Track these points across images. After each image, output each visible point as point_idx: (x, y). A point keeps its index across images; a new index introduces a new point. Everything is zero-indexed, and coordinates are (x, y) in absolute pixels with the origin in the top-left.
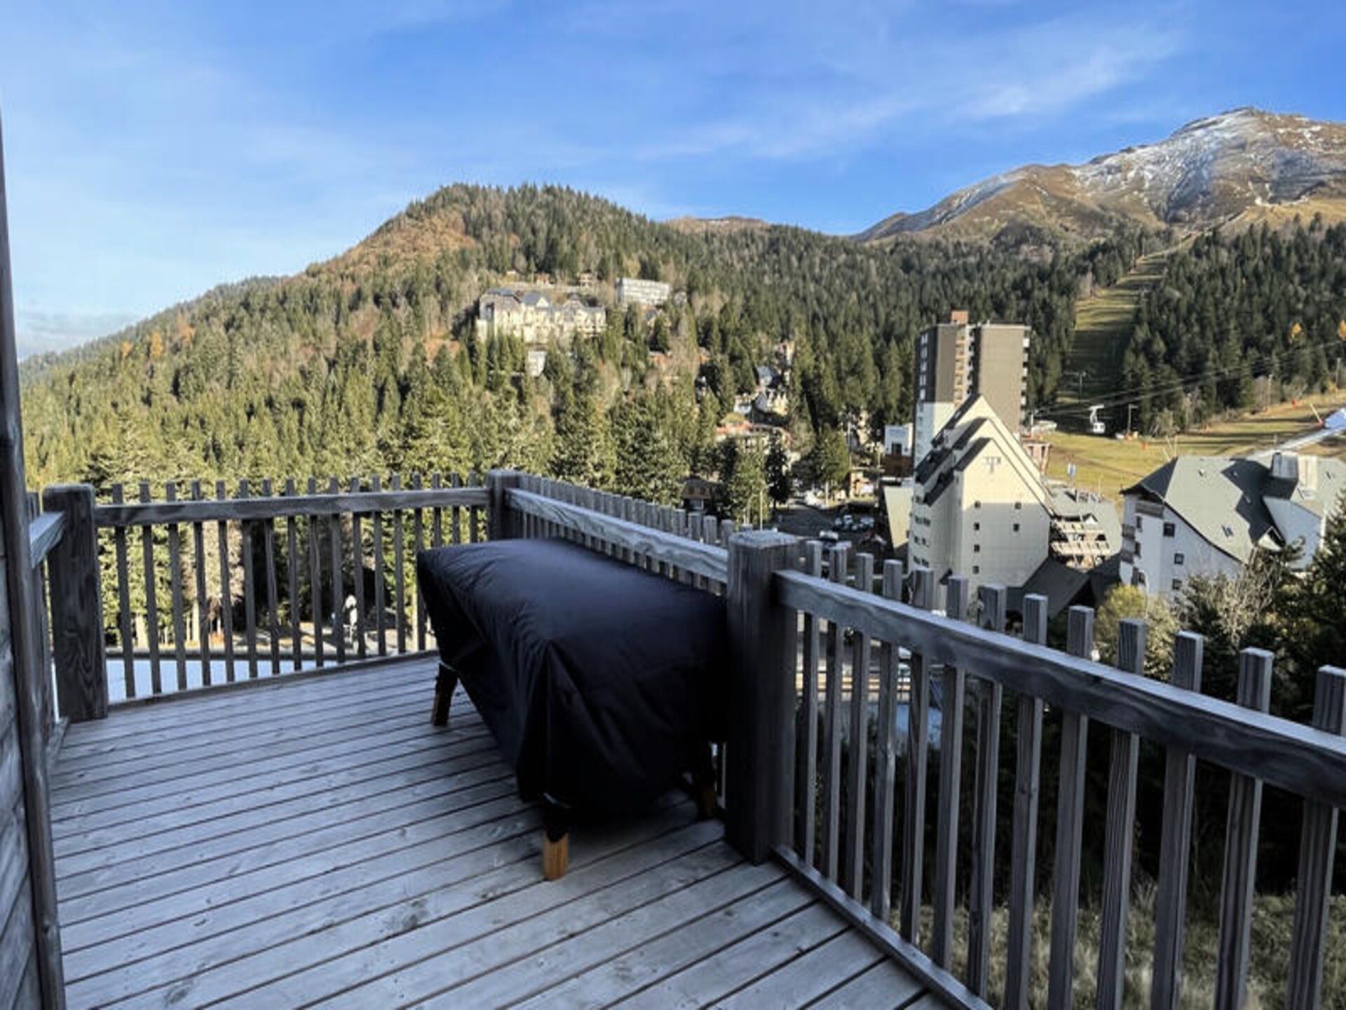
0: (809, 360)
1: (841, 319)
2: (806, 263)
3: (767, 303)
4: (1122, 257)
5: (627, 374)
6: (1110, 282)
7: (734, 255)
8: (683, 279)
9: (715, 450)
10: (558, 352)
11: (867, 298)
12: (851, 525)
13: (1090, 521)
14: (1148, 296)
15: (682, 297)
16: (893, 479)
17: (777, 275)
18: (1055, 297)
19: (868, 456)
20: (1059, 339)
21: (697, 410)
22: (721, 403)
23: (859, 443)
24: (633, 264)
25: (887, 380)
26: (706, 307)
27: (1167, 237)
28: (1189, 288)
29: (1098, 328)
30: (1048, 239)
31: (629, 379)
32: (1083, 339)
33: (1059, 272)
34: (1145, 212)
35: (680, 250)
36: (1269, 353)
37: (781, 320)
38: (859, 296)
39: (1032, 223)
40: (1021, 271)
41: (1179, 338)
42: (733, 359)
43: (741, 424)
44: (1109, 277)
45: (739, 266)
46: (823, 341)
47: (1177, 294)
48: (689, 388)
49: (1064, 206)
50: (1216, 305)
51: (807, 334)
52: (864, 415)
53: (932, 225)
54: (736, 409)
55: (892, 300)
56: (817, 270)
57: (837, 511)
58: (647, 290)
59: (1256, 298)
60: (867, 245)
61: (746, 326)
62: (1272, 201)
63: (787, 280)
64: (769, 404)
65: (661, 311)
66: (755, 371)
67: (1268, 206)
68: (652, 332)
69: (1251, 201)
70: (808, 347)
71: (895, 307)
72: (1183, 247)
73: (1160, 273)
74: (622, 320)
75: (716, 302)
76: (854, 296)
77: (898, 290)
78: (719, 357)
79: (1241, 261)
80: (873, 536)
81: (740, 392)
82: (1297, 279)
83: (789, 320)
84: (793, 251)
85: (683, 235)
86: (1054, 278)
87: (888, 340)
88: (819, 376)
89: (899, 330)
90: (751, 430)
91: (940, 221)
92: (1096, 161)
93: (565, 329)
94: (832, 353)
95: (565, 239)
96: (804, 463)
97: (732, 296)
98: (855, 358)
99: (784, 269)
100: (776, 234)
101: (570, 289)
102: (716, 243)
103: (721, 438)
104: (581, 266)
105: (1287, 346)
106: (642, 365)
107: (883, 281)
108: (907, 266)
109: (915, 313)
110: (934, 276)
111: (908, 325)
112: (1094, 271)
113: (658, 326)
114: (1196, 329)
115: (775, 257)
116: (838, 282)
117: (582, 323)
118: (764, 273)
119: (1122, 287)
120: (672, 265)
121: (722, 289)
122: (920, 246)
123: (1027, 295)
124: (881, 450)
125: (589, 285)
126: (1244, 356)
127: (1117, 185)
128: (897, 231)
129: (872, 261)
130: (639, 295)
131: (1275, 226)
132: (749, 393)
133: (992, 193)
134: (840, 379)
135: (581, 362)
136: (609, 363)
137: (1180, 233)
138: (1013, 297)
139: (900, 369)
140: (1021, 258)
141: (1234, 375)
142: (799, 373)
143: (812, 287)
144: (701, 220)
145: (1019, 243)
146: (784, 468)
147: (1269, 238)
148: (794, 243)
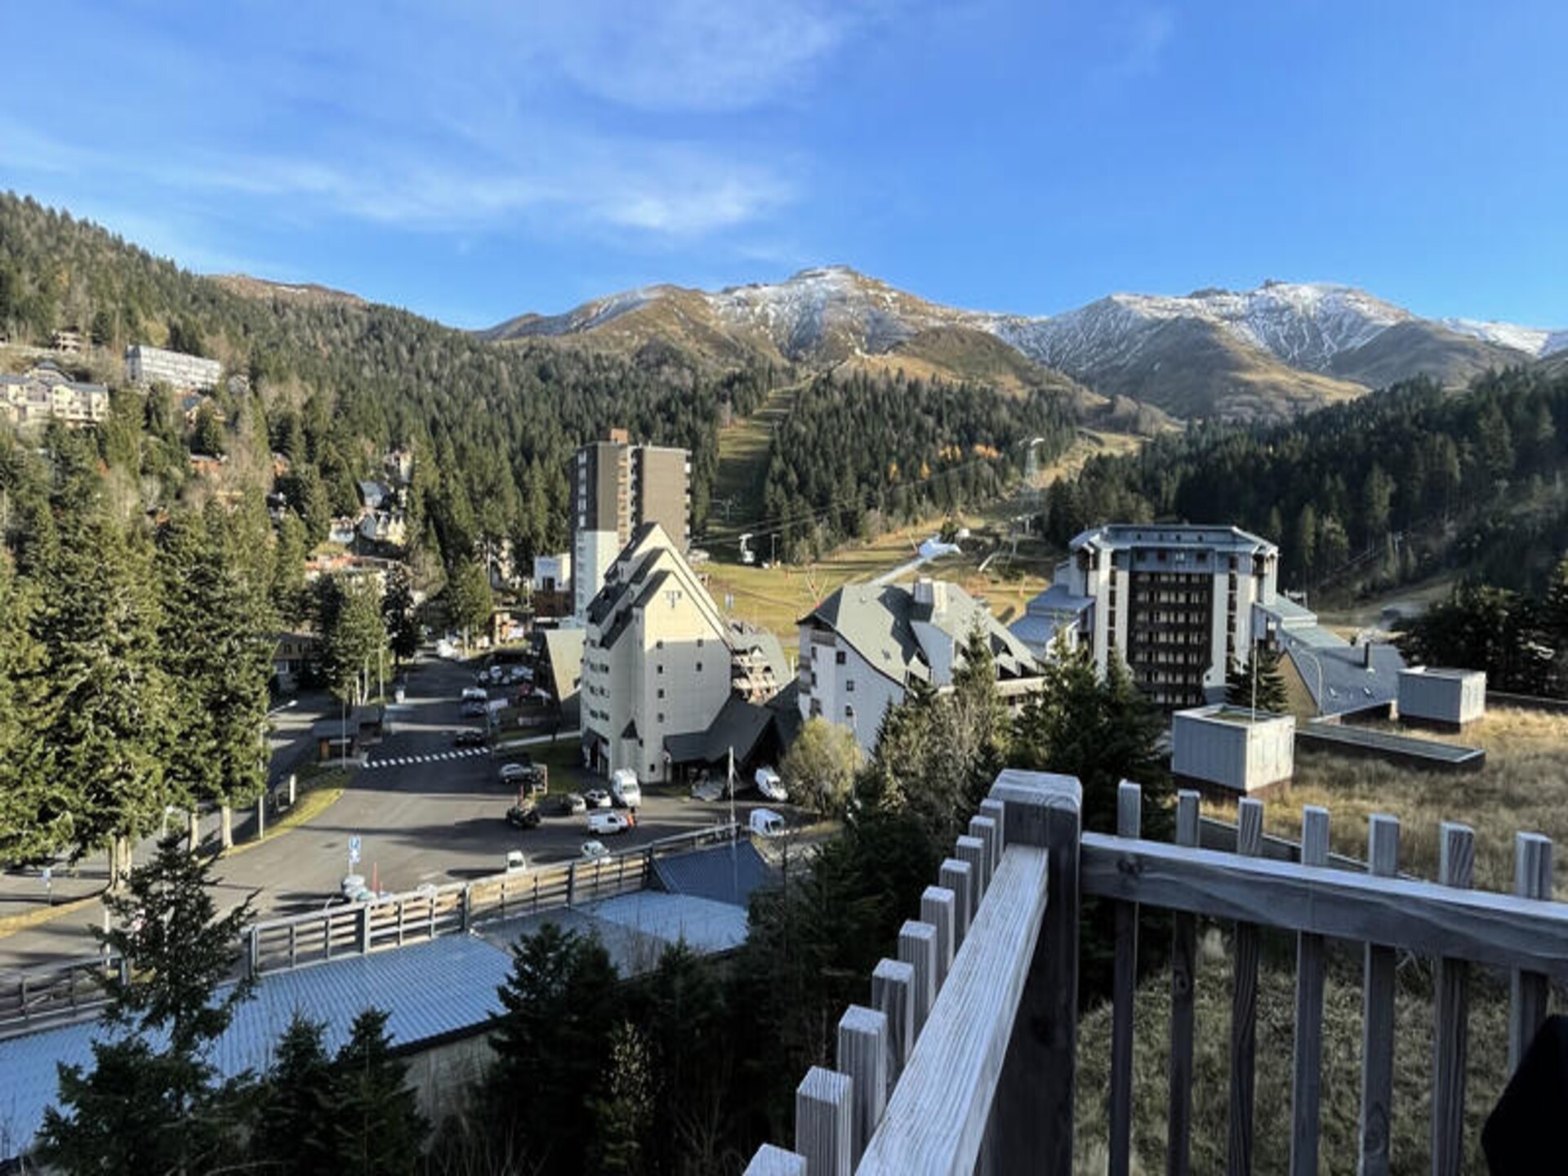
0: (432, 477)
1: (469, 428)
2: (419, 356)
3: (370, 400)
4: (755, 386)
5: (153, 486)
6: (747, 413)
7: (319, 334)
8: (244, 359)
9: (305, 592)
10: (18, 447)
11: (499, 406)
12: (501, 678)
13: (757, 653)
14: (780, 429)
15: (241, 382)
16: (548, 619)
17: (381, 368)
18: (699, 423)
19: (514, 594)
20: (705, 464)
21: (273, 537)
22: (309, 528)
23: (501, 578)
24: (157, 327)
25: (533, 505)
26: (281, 398)
27: (792, 375)
28: (811, 423)
29: (740, 457)
30: (687, 362)
31: (157, 493)
32: (725, 467)
33: (701, 398)
34: (770, 348)
35: (234, 317)
36: (876, 488)
37: (389, 424)
38: (488, 403)
39: (673, 345)
40: (665, 393)
41: (808, 470)
42: (326, 470)
43: (340, 556)
44: (745, 407)
45: (326, 351)
46: (450, 454)
47: (803, 429)
48: (259, 505)
49: (700, 331)
50: (835, 444)
51: (429, 445)
52: (507, 544)
53: (568, 332)
54: (333, 536)
55: (530, 412)
56: (435, 367)
57: (481, 663)
58: (185, 368)
59: (864, 438)
60: (496, 344)
61: (343, 426)
62: (868, 352)
63: (395, 375)
64: (380, 531)
65: (207, 399)
66: (358, 487)
67: (866, 357)
68: (193, 428)
69: (851, 350)
70: (430, 459)
71: (533, 419)
72: (805, 385)
73: (788, 407)
74: (142, 405)
75: (297, 394)
76: (483, 402)
77: (536, 400)
78: (303, 467)
79: (850, 402)
80: (532, 690)
81: (337, 515)
82: (890, 423)
83: (400, 424)
84: (402, 339)
85: (238, 298)
86: (697, 403)
87: (529, 460)
88: (447, 496)
89: (540, 446)
90: (357, 564)
91: (577, 329)
92: (727, 291)
93: (31, 410)
94: (462, 469)
95: (26, 276)
96: (433, 604)
97: (320, 387)
98: (490, 477)
99: (391, 360)
100: (377, 317)
101: (37, 352)
102: (291, 316)
103: (313, 576)
104: (59, 320)
105: (889, 483)
106: (177, 472)
107: (517, 388)
108: (544, 375)
109: (556, 427)
110: (575, 388)
111: (550, 440)
112: (733, 399)
113: (203, 420)
114: (821, 463)
115: (377, 343)
116: (462, 384)
117: (66, 406)
118: (363, 362)
119: (758, 418)
120: (223, 335)
121: (303, 378)
122: (557, 354)
123: (671, 419)
124: (531, 585)
125: (74, 350)
126: (859, 490)
127: (746, 319)
128: (530, 333)
129: (502, 364)
130: (169, 372)
131: (872, 375)
132: (351, 515)
133: (632, 306)
134: (473, 500)
135: (65, 464)
136: (120, 469)
137: (802, 373)
138: (659, 417)
139: (546, 491)
140: (662, 378)
141: (853, 508)
142: (420, 492)
143: (429, 386)
144: (266, 283)
145: (660, 363)
146: (407, 612)
147: (868, 386)
148: (404, 330)
